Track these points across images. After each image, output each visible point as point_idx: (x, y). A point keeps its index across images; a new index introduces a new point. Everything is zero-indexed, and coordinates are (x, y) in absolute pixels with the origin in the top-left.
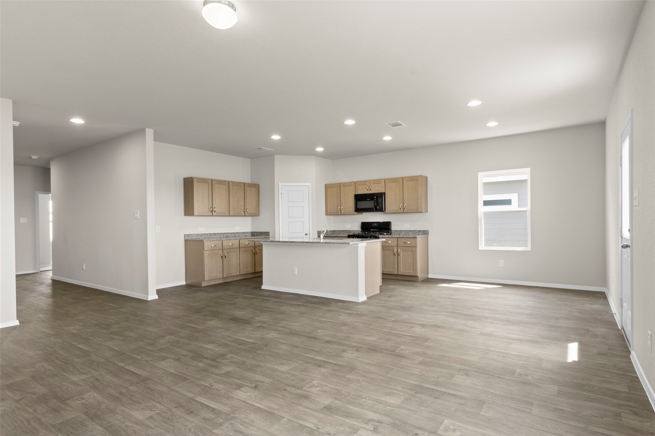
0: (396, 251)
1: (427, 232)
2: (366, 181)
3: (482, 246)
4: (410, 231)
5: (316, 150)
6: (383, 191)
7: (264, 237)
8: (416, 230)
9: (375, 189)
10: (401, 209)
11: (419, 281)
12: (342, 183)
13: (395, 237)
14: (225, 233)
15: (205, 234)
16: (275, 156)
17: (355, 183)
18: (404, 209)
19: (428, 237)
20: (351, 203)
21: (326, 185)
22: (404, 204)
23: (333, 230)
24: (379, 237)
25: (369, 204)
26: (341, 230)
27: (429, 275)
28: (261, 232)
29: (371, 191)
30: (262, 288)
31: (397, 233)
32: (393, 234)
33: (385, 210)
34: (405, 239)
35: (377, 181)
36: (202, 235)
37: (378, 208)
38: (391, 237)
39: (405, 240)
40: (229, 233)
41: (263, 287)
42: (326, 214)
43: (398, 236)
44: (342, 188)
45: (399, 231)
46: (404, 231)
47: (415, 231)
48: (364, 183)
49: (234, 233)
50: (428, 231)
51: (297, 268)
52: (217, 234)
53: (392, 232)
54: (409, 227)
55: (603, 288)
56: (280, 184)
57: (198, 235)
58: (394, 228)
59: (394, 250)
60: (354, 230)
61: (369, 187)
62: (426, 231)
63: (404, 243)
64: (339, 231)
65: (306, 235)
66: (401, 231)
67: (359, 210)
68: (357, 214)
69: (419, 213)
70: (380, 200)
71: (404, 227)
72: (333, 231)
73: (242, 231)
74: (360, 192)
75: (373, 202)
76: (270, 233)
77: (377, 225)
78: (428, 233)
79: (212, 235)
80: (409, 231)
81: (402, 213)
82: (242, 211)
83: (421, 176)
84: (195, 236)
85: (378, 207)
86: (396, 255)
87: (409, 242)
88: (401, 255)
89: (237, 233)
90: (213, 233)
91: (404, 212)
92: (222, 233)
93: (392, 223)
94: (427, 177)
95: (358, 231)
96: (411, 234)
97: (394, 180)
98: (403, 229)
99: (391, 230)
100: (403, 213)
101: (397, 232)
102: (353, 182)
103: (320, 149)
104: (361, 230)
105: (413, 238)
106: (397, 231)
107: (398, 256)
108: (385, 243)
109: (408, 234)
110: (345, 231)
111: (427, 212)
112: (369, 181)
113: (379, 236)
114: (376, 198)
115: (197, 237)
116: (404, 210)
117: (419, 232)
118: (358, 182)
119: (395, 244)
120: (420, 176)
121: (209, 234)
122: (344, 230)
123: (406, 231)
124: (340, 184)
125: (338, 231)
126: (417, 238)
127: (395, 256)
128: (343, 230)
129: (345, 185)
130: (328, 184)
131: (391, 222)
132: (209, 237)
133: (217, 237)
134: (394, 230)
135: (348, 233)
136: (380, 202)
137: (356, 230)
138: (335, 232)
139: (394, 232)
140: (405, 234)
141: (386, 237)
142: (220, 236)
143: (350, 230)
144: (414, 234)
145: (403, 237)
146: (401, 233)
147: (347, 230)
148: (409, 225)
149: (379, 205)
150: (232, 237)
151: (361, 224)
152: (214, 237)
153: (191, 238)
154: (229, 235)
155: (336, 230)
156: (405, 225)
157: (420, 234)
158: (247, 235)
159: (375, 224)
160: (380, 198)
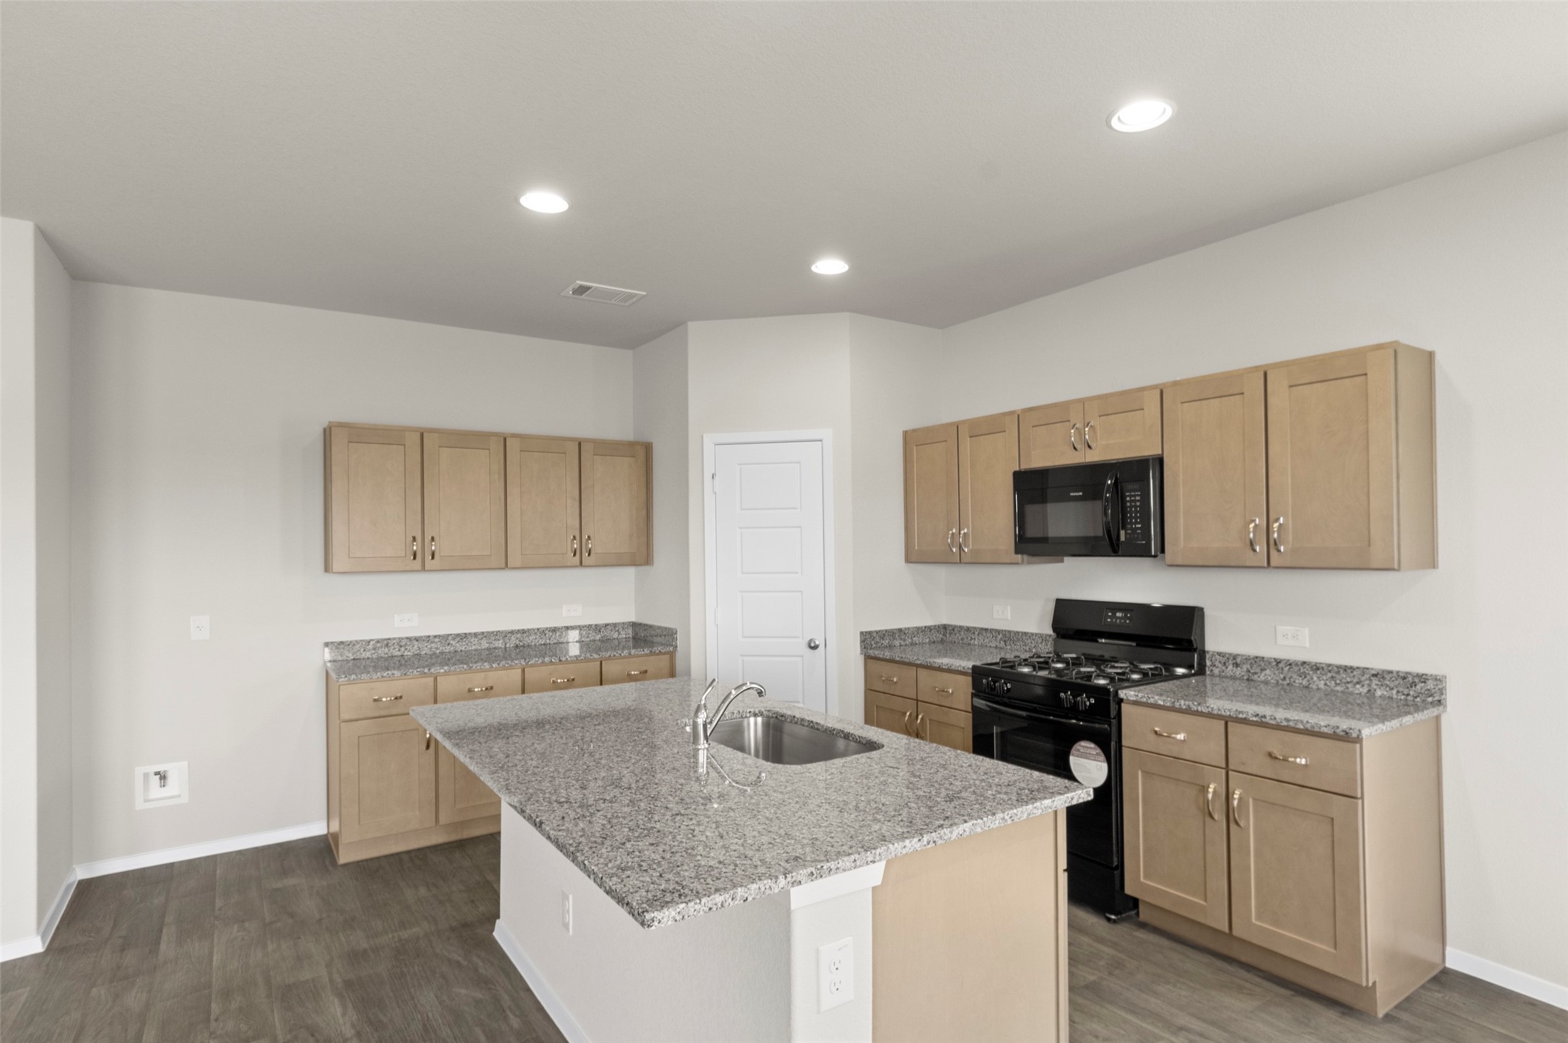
0: (1215, 792)
1: (1430, 684)
2: (1064, 406)
4: (1316, 668)
6: (1150, 450)
7: (647, 651)
8: (1353, 669)
9: (1109, 445)
10: (1252, 544)
11: (1381, 1014)
12: (964, 422)
13: (1210, 715)
14: (512, 632)
15: (417, 639)
16: (691, 325)
17: (1018, 417)
18: (1271, 544)
19: (1438, 718)
20: (998, 511)
21: (906, 434)
22: (1272, 517)
23: (945, 622)
24: (1122, 700)
25: (1081, 518)
26: (975, 629)
27: (1449, 950)
28: (654, 629)
29: (1089, 452)
30: (493, 933)
31: (1238, 672)
32: (1216, 671)
33: (1163, 551)
34: (1280, 734)
35: (1124, 402)
36: (403, 643)
37: (1123, 538)
38: (1188, 711)
39: (1274, 742)
40: (529, 630)
41: (498, 929)
42: (908, 560)
43: (1229, 706)
44: (966, 444)
45: (1247, 659)
46: (1278, 662)
47: (1346, 669)
48: (1055, 414)
49: (554, 630)
50: (1439, 680)
51: (571, 898)
52: (476, 635)
53: (1208, 663)
54: (1307, 645)
56: (709, 440)
57: (387, 645)
58: (1217, 640)
59: (1204, 789)
60: (1026, 634)
61: (1081, 435)
62: (1423, 678)
63: (1270, 755)
64: (968, 629)
65: (813, 647)
66: (1257, 660)
67: (1035, 545)
68: (1029, 563)
69: (1372, 572)
70: (1133, 497)
71: (1280, 641)
72: (945, 627)
73: (593, 622)
74: (1038, 461)
75: (1094, 507)
76: (677, 634)
77: (1125, 618)
78: (1442, 691)
79: (453, 643)
80: (1307, 670)
81: (1263, 567)
82: (569, 550)
83: (1395, 350)
84: (371, 647)
85: (1122, 533)
86: (1219, 816)
87: (1303, 761)
88: (1250, 822)
89: (567, 628)
90: (458, 635)
91: (1274, 562)
92: (497, 634)
93: (1207, 612)
94: (1431, 356)
95: (1041, 636)
96: (1321, 684)
97: (1212, 388)
98: (1269, 652)
99: (1203, 654)
100: (1270, 565)
101: (1237, 665)
102: (1012, 413)
103: (830, 266)
104: (1050, 631)
105: (1337, 737)
106: (1235, 657)
107: (1232, 826)
108: (1154, 736)
109: (1305, 682)
110: (991, 630)
111: (1433, 564)
112: (1082, 401)
113: (1122, 694)
114: (1116, 484)
115: (383, 652)
116: (1273, 552)
117: (1375, 681)
118: (1031, 410)
119: (1211, 750)
120: (1379, 347)
121: (436, 640)
122: (986, 630)
123: (1290, 664)
124: (957, 426)
125: (961, 627)
126: (1358, 740)
127: (1208, 819)
128: (982, 629)
129: (980, 429)
130: (914, 431)
131: (1201, 610)
132: (437, 648)
133: (474, 647)
134: (1219, 654)
135: (1003, 643)
136: (1136, 507)
137: (1032, 634)
138: (950, 634)
139: (1217, 663)
140: (1284, 679)
141: (1161, 703)
142: (488, 645)
143: (1010, 632)
144: (1339, 688)
145: (1267, 720)
146: (1258, 670)
147: (998, 632)
148: (1307, 631)
149: (1131, 523)
150: (544, 644)
151: (1051, 607)
152: (463, 649)
153: (353, 655)
154: (531, 638)
155: (956, 626)
156: (1281, 629)
157: (1379, 693)
158: (616, 635)
159: (1118, 615)
160: (1136, 487)
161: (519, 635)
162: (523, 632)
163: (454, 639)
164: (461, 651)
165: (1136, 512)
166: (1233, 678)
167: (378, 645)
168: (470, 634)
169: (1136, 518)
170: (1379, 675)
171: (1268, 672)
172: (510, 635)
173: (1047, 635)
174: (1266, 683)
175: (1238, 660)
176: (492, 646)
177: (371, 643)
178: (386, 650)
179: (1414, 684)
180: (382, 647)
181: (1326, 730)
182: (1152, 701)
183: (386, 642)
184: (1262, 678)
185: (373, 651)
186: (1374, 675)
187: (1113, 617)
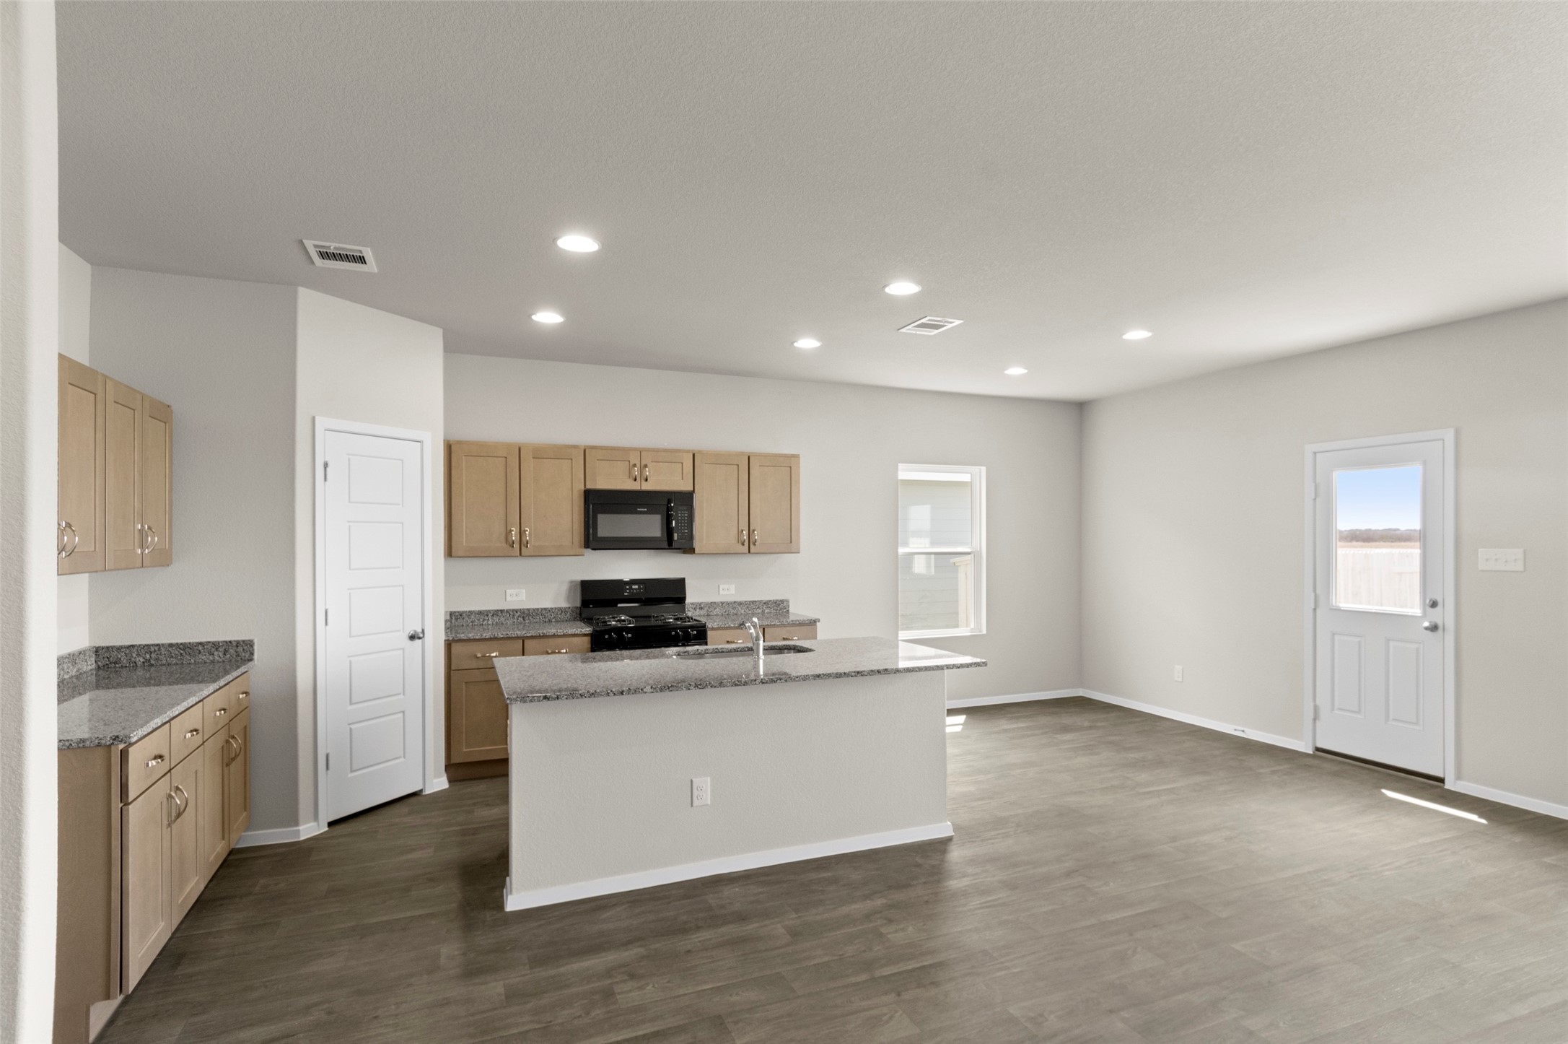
1: (785, 604)
2: (626, 450)
4: (740, 604)
5: (533, 316)
6: (687, 487)
8: (755, 601)
9: (662, 480)
12: (527, 445)
17: (584, 451)
18: (754, 542)
20: (569, 517)
21: (447, 444)
22: (752, 528)
25: (651, 525)
26: (489, 611)
29: (643, 482)
31: (702, 612)
32: (690, 614)
33: (693, 545)
35: (666, 455)
37: (675, 538)
41: (515, 901)
42: (449, 553)
44: (529, 465)
45: (707, 604)
46: (722, 603)
47: (753, 602)
48: (620, 454)
50: (788, 601)
53: (687, 610)
54: (734, 593)
58: (694, 595)
61: (641, 472)
62: (782, 601)
64: (480, 613)
65: (413, 638)
66: (713, 605)
67: (593, 541)
70: (682, 514)
71: (721, 592)
74: (602, 483)
75: (658, 518)
76: (256, 648)
77: (639, 588)
78: (788, 606)
80: (735, 605)
81: (740, 554)
85: (675, 535)
91: (749, 551)
93: (688, 580)
95: (560, 609)
96: (743, 612)
97: (721, 459)
98: (716, 599)
99: (686, 604)
100: (745, 553)
101: (701, 608)
102: (575, 446)
104: (578, 604)
106: (700, 604)
109: (735, 612)
110: (507, 611)
112: (639, 450)
116: (752, 546)
117: (765, 606)
118: (593, 447)
122: (502, 611)
123: (728, 604)
124: (517, 448)
128: (497, 611)
129: (545, 454)
130: (458, 442)
131: (684, 580)
134: (691, 603)
135: (521, 619)
136: (684, 517)
137: (552, 609)
138: (456, 619)
139: (690, 609)
140: (726, 612)
141: (732, 625)
143: (528, 610)
144: (750, 612)
146: (712, 609)
148: (734, 586)
151: (572, 588)
155: (463, 612)
156: (721, 587)
157: (766, 611)
159: (633, 587)
160: (685, 508)
165: (684, 523)
166: (699, 616)
169: (684, 526)
170: (766, 603)
171: (718, 609)
173: (565, 608)
174: (717, 615)
175: (702, 606)
179: (779, 605)
182: (727, 625)
184: (715, 613)
186: (765, 603)
187: (631, 588)
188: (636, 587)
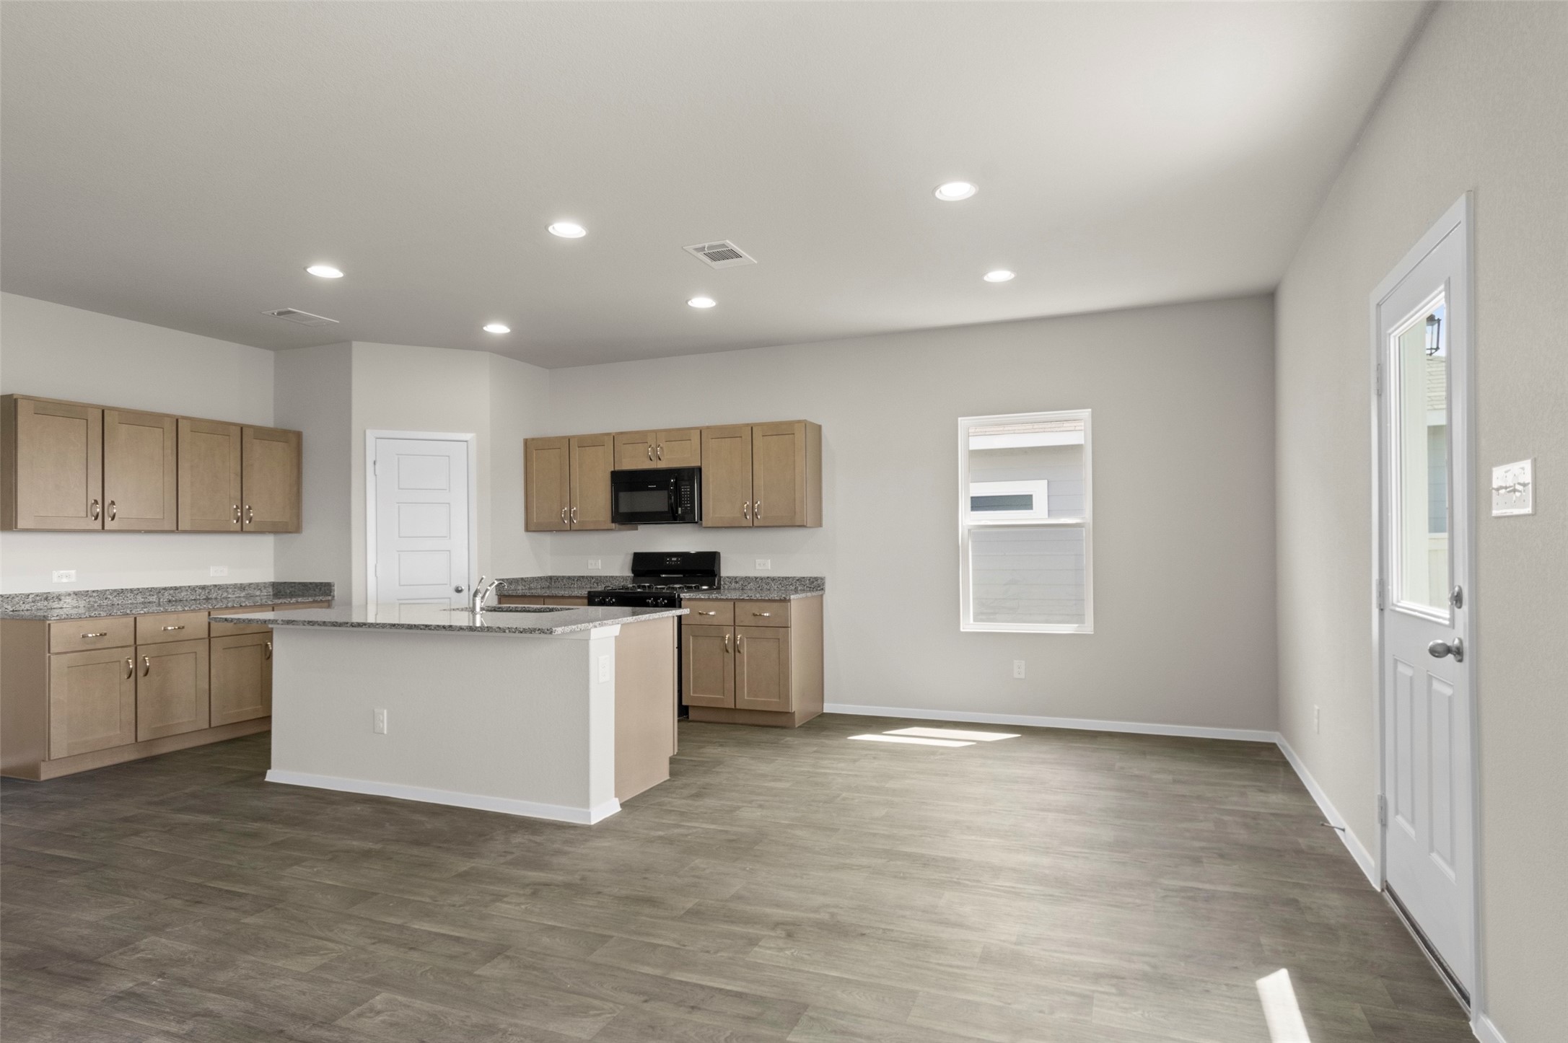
0: (729, 638)
1: (819, 582)
2: (646, 433)
3: (968, 624)
4: (773, 579)
5: (485, 328)
6: (694, 463)
7: (310, 599)
8: (789, 578)
9: (671, 459)
10: (745, 515)
11: (797, 726)
12: (574, 437)
13: (727, 600)
14: (165, 589)
15: (75, 594)
16: (355, 344)
17: (614, 437)
18: (754, 515)
19: (822, 596)
20: (599, 496)
21: (526, 441)
22: (754, 501)
23: (550, 574)
24: (681, 599)
25: (656, 500)
26: (575, 577)
27: (825, 704)
28: (304, 585)
29: (659, 462)
30: (267, 779)
31: (737, 586)
32: (726, 587)
33: (701, 520)
34: (758, 604)
35: (680, 435)
36: (62, 597)
37: (680, 512)
38: (717, 599)
39: (755, 608)
40: (181, 587)
41: (271, 776)
42: (527, 529)
43: (734, 595)
44: (576, 452)
45: (742, 578)
46: (756, 578)
47: (785, 578)
48: (640, 437)
49: (203, 588)
50: (822, 579)
51: (385, 711)
52: (132, 590)
53: (722, 583)
54: (770, 567)
55: (1272, 733)
56: (371, 434)
57: (46, 599)
58: (728, 569)
59: (724, 638)
60: (612, 577)
61: (655, 451)
62: (816, 579)
63: (755, 615)
64: (569, 578)
65: (458, 591)
66: (747, 579)
67: (625, 518)
68: (620, 530)
69: (797, 528)
70: (685, 489)
71: (758, 567)
72: (551, 578)
73: (238, 582)
74: (628, 464)
75: (664, 494)
76: (336, 588)
77: (677, 561)
78: (823, 584)
79: (111, 597)
80: (769, 581)
81: (750, 527)
82: (232, 517)
83: (805, 424)
84: (30, 600)
85: (680, 509)
86: (731, 650)
87: (768, 615)
88: (745, 650)
89: (215, 586)
90: (115, 590)
91: (755, 524)
92: (151, 590)
93: (721, 554)
94: (820, 427)
95: (623, 577)
96: (776, 588)
97: (727, 433)
98: (752, 574)
99: (720, 577)
100: (753, 527)
101: (736, 582)
102: (608, 434)
103: (498, 329)
104: (631, 575)
105: (780, 601)
106: (736, 578)
107: (737, 654)
108: (698, 616)
109: (768, 587)
110: (587, 577)
111: (821, 525)
112: (656, 432)
113: (682, 595)
114: (676, 482)
115: (40, 604)
116: (755, 518)
117: (798, 583)
118: (622, 433)
119: (727, 618)
120: (799, 422)
121: (95, 594)
122: (583, 577)
123: (762, 579)
124: (569, 439)
125: (563, 577)
126: (789, 600)
127: (726, 653)
128: (579, 577)
129: (586, 442)
130: (533, 439)
131: (719, 553)
132: (95, 602)
133: (130, 601)
134: (728, 577)
135: (595, 584)
136: (687, 494)
137: (617, 577)
139: (727, 583)
140: (759, 587)
141: (703, 597)
142: (143, 600)
143: (601, 577)
144: (783, 588)
145: (753, 598)
146: (747, 584)
147: (592, 577)
148: (769, 561)
149: (685, 504)
150: (194, 600)
151: (629, 559)
152: (120, 603)
153: (12, 607)
154: (183, 594)
155: (559, 577)
156: (758, 561)
157: (799, 588)
158: (258, 593)
159: (673, 559)
160: (687, 483)
161: (171, 592)
162: (176, 588)
163: (111, 594)
164: (118, 604)
165: (687, 497)
166: (735, 589)
167: (38, 598)
168: (127, 589)
169: (687, 500)
171: (752, 584)
172: (162, 591)
173: (628, 575)
174: (750, 590)
175: (737, 580)
176: (147, 600)
177: (30, 597)
178: (46, 603)
179: (813, 582)
180: (41, 600)
181: (776, 598)
182: (698, 597)
183: (45, 596)
184: (748, 588)
185: (33, 604)
186: (798, 580)
187: (671, 560)
188: (675, 559)
